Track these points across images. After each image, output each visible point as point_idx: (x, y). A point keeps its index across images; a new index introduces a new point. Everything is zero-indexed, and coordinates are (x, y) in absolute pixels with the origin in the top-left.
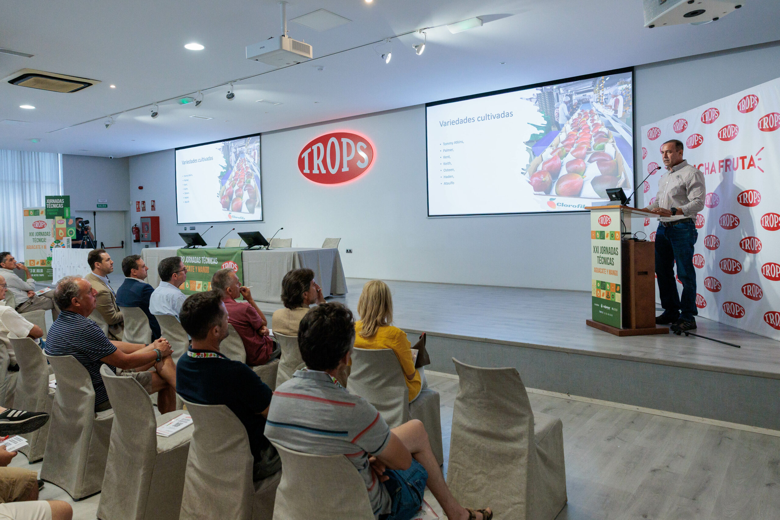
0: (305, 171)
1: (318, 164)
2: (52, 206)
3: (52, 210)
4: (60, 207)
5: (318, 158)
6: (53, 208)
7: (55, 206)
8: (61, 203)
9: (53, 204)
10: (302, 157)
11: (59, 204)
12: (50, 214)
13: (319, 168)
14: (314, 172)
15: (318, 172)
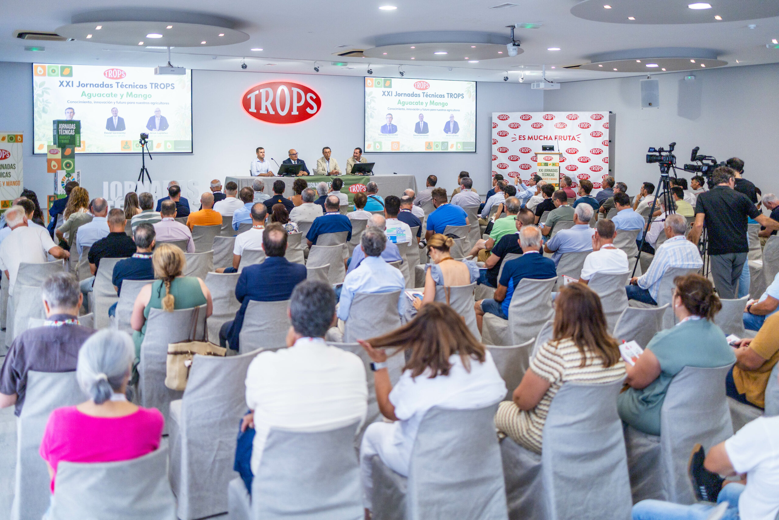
0: (250, 110)
1: (266, 106)
2: (64, 132)
3: (64, 137)
4: (71, 133)
5: (266, 101)
6: (65, 135)
7: (67, 132)
8: (72, 129)
9: (65, 129)
10: (248, 97)
11: (71, 130)
12: (63, 141)
13: (267, 109)
14: (261, 112)
15: (266, 112)
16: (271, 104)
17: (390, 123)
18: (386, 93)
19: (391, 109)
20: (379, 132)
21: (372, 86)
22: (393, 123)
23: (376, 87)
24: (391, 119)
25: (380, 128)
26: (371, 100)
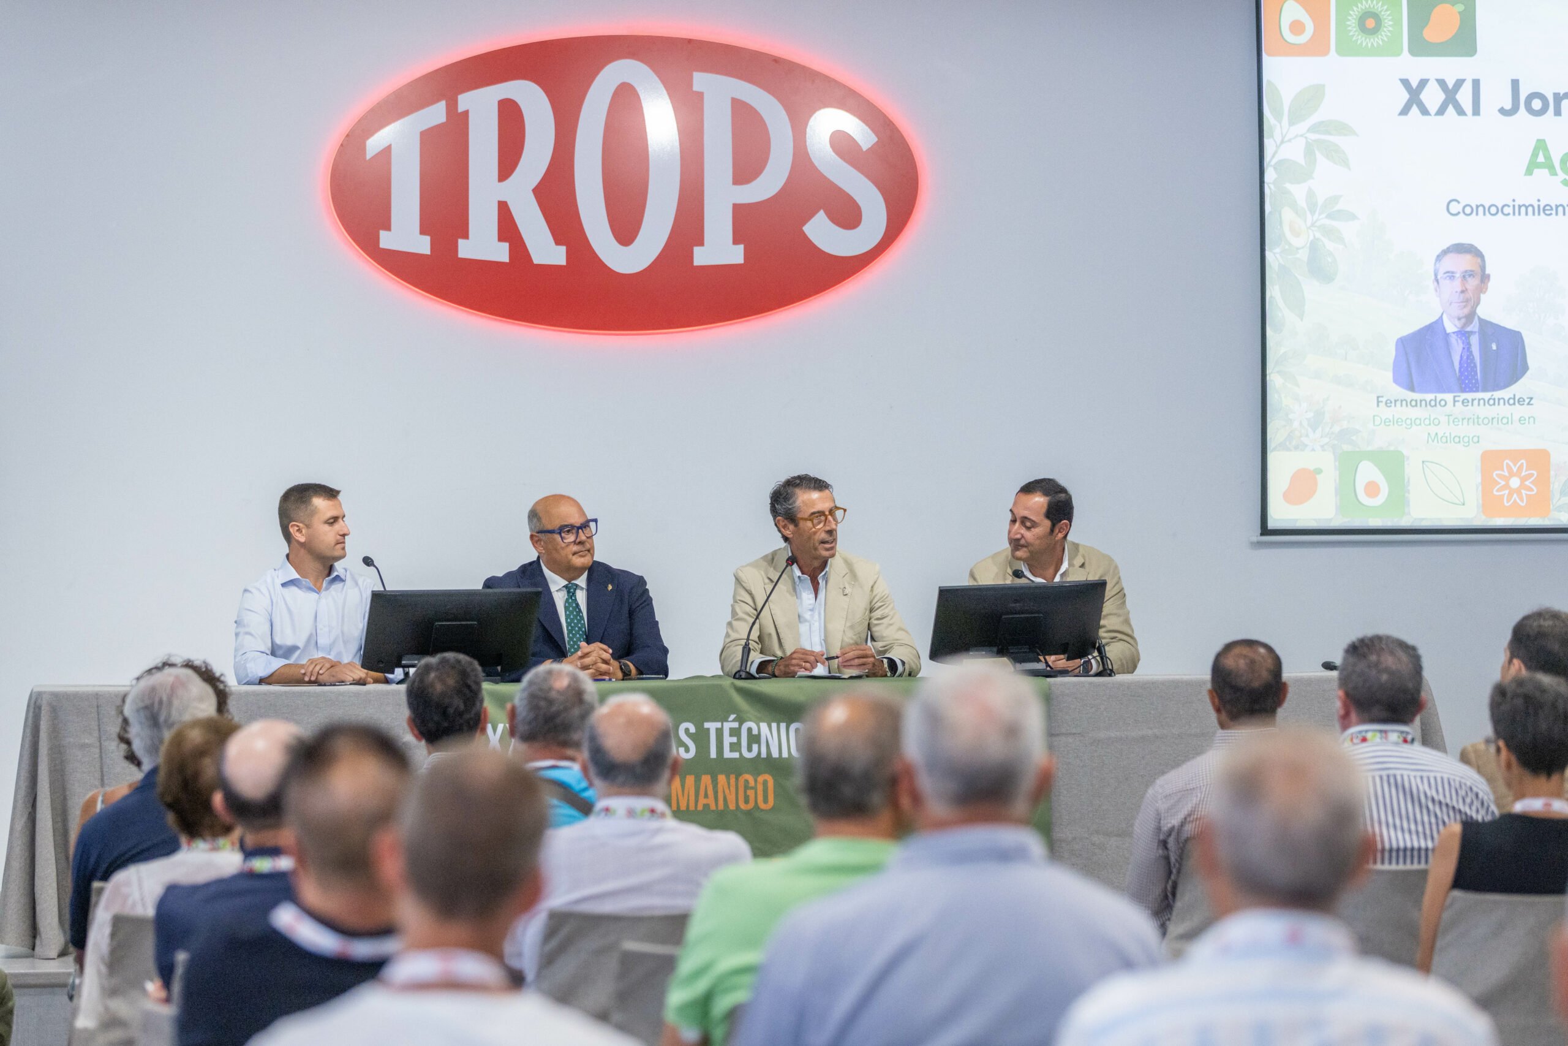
5: (504, 172)
10: (371, 148)
13: (508, 229)
14: (466, 250)
15: (500, 253)
16: (537, 191)
17: (1470, 317)
18: (1432, 97)
19: (1471, 210)
20: (1384, 379)
21: (1317, 47)
22: (1491, 309)
23: (1347, 49)
24: (1472, 283)
25: (1390, 352)
26: (1309, 152)
